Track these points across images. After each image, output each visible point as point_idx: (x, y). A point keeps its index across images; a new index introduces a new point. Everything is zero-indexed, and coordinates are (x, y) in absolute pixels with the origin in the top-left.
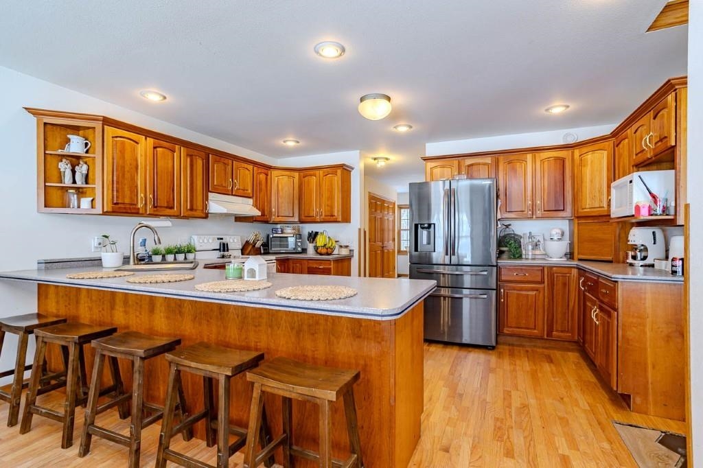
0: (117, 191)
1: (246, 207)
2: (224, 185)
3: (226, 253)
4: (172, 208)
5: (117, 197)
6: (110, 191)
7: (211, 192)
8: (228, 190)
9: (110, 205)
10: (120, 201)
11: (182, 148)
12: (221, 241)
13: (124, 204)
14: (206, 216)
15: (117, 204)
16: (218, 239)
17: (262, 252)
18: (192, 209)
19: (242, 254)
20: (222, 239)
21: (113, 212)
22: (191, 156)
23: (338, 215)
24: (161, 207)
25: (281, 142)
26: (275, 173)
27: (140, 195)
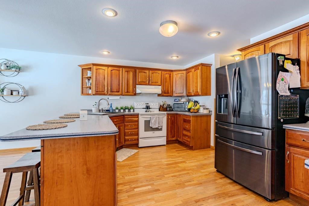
0: (97, 87)
1: (158, 90)
2: (144, 81)
3: (148, 110)
4: (119, 92)
5: (97, 89)
6: (95, 87)
7: (137, 85)
8: (146, 83)
9: (95, 92)
10: (98, 91)
11: (123, 69)
12: (147, 105)
13: (99, 91)
14: (135, 94)
15: (97, 91)
16: (146, 104)
17: (168, 110)
18: (127, 92)
19: (159, 111)
20: (148, 104)
21: (95, 94)
22: (127, 71)
23: (200, 91)
24: (114, 92)
25: (170, 58)
26: (174, 73)
27: (106, 88)
